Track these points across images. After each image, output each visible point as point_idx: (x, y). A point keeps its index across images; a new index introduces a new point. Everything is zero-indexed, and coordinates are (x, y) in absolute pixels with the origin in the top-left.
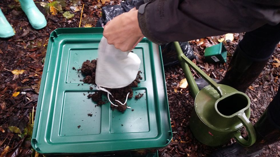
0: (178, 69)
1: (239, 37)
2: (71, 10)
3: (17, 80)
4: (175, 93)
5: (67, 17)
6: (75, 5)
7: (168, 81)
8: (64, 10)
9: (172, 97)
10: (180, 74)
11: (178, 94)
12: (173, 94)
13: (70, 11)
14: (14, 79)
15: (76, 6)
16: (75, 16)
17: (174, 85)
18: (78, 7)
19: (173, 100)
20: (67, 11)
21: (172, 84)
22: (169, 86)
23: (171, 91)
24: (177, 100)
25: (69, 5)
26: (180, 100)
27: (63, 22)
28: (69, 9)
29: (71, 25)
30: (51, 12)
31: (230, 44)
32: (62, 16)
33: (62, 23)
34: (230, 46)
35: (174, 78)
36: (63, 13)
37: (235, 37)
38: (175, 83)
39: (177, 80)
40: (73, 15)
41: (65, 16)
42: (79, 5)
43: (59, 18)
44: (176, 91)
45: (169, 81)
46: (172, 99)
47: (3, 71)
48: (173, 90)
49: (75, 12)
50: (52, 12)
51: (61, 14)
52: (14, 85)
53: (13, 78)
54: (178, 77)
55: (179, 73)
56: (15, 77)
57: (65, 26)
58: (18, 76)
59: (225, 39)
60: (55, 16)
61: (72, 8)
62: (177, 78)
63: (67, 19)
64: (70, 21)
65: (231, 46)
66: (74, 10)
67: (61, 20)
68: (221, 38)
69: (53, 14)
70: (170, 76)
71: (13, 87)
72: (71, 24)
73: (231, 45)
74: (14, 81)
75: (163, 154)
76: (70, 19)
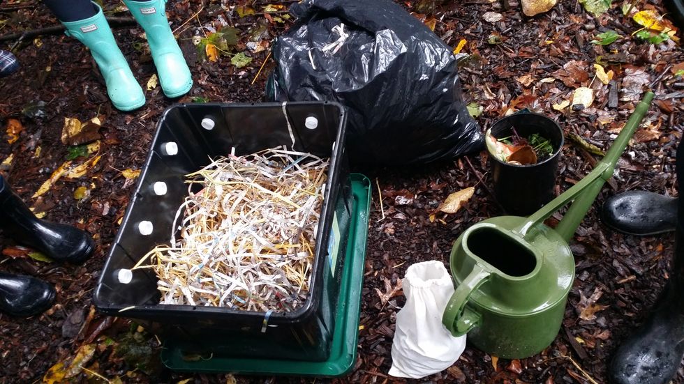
0: (447, 172)
1: (608, 98)
2: (247, 49)
3: (129, 188)
4: (430, 222)
5: (238, 64)
6: (256, 38)
7: (421, 196)
8: (235, 52)
9: (423, 232)
10: (449, 182)
11: (435, 225)
12: (425, 226)
13: (246, 52)
14: (124, 187)
15: (259, 41)
16: (253, 61)
17: (432, 206)
18: (262, 43)
19: (423, 238)
20: (240, 52)
21: (428, 204)
22: (420, 207)
23: (421, 218)
24: (432, 239)
25: (244, 40)
26: (437, 239)
27: (230, 76)
28: (244, 48)
29: (243, 81)
30: (208, 55)
31: (582, 115)
32: (228, 64)
33: (227, 78)
34: (580, 119)
35: (434, 191)
36: (233, 56)
37: (596, 98)
38: (435, 202)
39: (440, 195)
40: (251, 59)
41: (234, 63)
42: (264, 39)
43: (223, 68)
44: (432, 219)
45: (423, 197)
46: (420, 235)
47: (108, 171)
48: (427, 217)
49: (256, 53)
50: (210, 56)
51: (228, 60)
52: (123, 198)
53: (123, 185)
54: (444, 189)
55: (448, 180)
56: (126, 183)
57: (233, 82)
58: (132, 181)
59: (571, 102)
60: (214, 64)
61: (250, 44)
62: (441, 192)
63: (238, 68)
64: (243, 73)
65: (585, 119)
66: (253, 49)
67: (225, 72)
68: (564, 99)
69: (212, 58)
70: (427, 187)
71: (121, 202)
72: (244, 78)
73: (582, 117)
74: (124, 190)
75: (375, 347)
76: (243, 68)
